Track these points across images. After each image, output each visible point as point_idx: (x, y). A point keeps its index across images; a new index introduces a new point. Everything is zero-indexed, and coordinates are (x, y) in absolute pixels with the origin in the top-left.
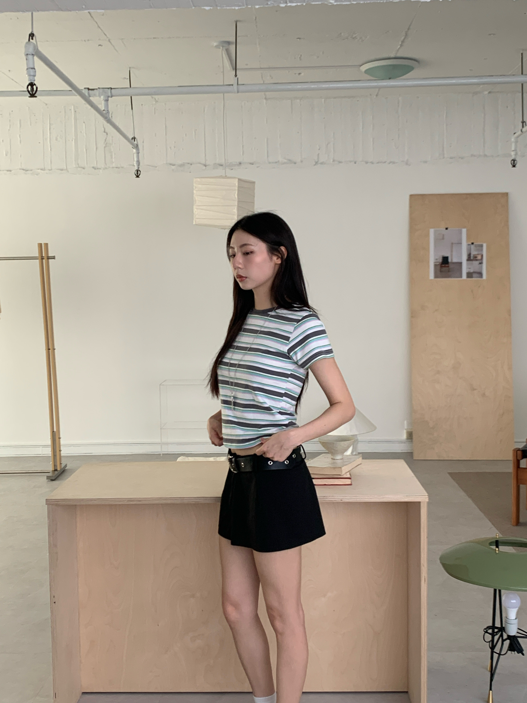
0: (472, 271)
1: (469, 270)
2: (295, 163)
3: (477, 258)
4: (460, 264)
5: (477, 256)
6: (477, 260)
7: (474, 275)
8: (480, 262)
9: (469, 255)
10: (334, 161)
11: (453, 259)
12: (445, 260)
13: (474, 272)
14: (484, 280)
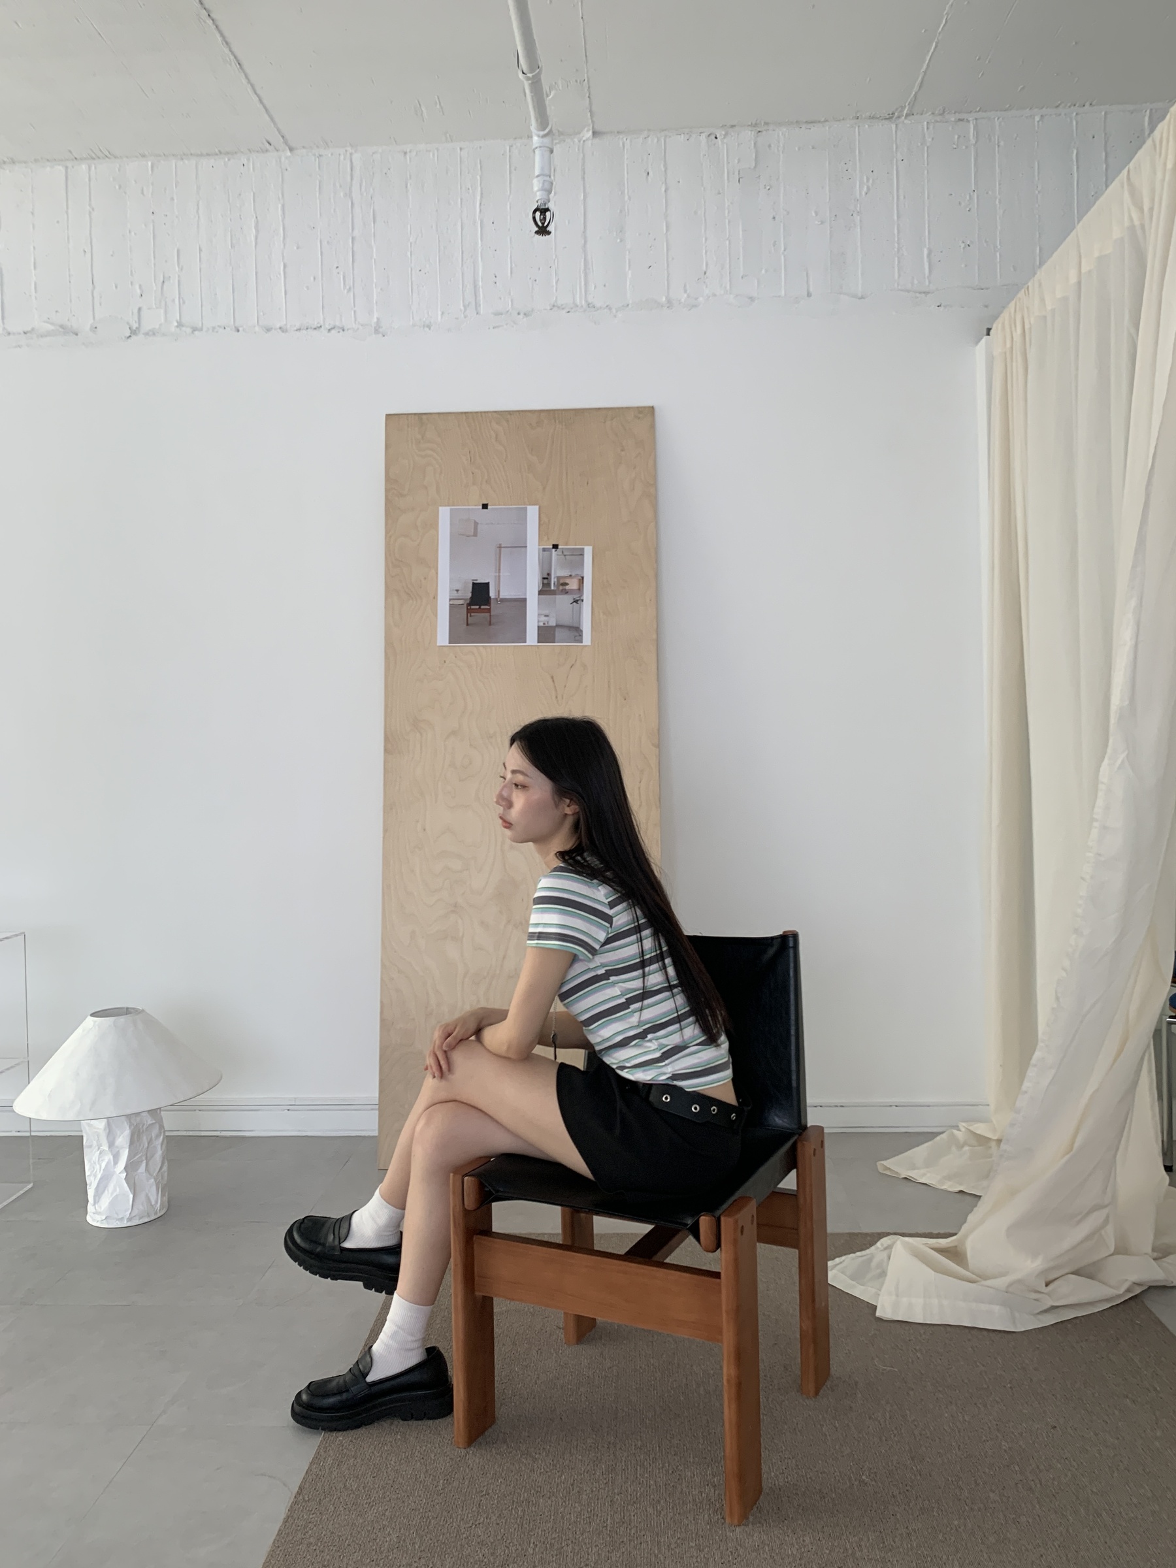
0: (553, 623)
1: (543, 619)
2: (77, 334)
3: (567, 587)
4: (520, 603)
5: (567, 581)
6: (566, 592)
7: (559, 633)
8: (576, 597)
9: (546, 579)
10: (180, 325)
11: (501, 590)
12: (480, 593)
13: (557, 626)
14: (586, 646)
